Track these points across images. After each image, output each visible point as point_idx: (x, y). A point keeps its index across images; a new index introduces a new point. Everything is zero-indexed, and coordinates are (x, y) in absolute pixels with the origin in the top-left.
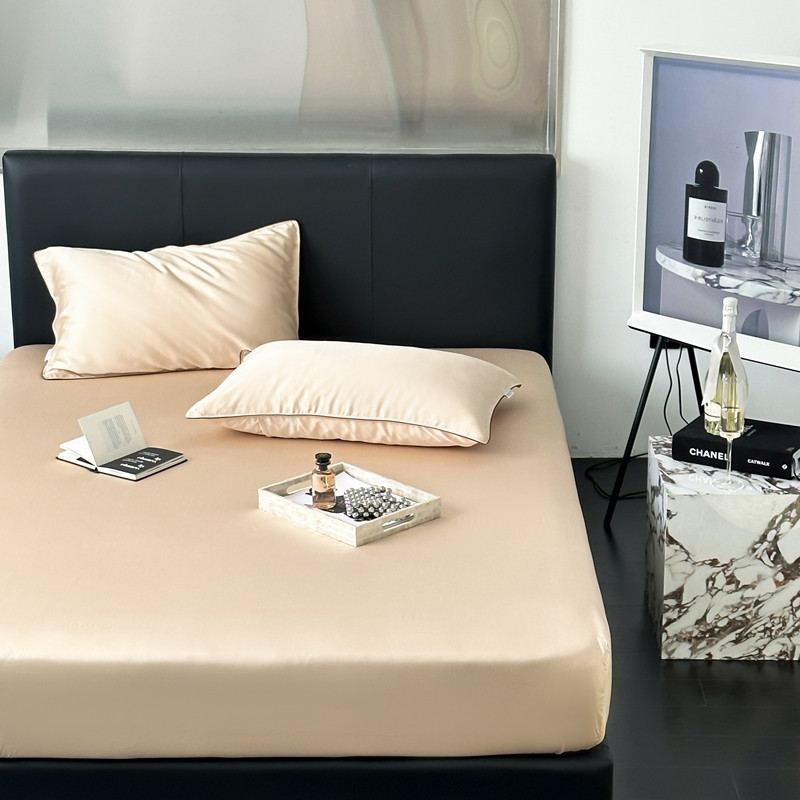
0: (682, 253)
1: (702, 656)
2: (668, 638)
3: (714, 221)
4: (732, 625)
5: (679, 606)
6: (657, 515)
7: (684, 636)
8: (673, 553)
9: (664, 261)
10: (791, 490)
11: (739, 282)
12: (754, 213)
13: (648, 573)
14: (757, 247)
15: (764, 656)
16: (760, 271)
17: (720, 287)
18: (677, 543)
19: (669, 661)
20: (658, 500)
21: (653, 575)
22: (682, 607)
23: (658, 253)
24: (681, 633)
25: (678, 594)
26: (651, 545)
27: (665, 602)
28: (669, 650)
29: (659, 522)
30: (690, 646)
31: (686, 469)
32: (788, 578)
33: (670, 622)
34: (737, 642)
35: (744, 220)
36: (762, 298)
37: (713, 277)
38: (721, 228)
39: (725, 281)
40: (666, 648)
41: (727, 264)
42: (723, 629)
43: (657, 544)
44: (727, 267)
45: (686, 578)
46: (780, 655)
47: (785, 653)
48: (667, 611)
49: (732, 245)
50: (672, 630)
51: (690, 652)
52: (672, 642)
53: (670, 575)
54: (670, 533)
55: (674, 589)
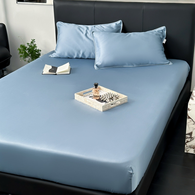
2: (187, 146)
5: (191, 137)
7: (192, 147)
8: (189, 121)
18: (191, 119)
19: (187, 153)
22: (192, 138)
24: (191, 146)
25: (191, 134)
27: (186, 136)
28: (187, 150)
30: (194, 150)
33: (188, 142)
40: (186, 149)
45: (193, 130)
48: (187, 138)
50: (188, 144)
51: (194, 152)
52: (188, 148)
53: (188, 128)
54: (189, 115)
55: (189, 132)
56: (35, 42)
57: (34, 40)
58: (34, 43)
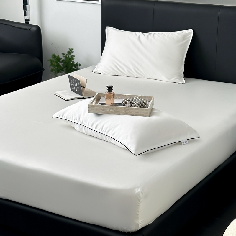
56: (73, 52)
57: (73, 49)
58: (72, 54)
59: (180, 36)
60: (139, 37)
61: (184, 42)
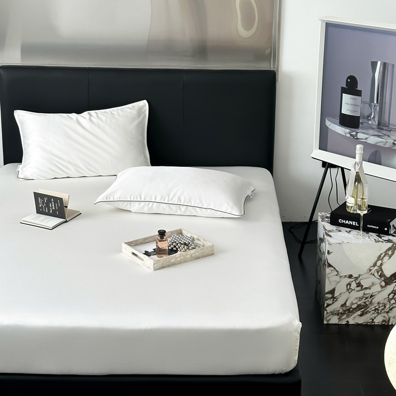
0: (339, 121)
1: (344, 322)
2: (327, 313)
3: (355, 105)
4: (359, 307)
5: (333, 297)
6: (322, 252)
7: (335, 313)
8: (330, 271)
9: (330, 125)
10: (389, 241)
11: (367, 136)
12: (375, 102)
13: (317, 280)
14: (376, 119)
15: (374, 322)
16: (378, 131)
17: (357, 139)
18: (332, 267)
19: (327, 324)
20: (323, 245)
21: (320, 282)
22: (335, 298)
23: (327, 121)
24: (334, 311)
25: (332, 292)
26: (319, 267)
27: (326, 296)
28: (328, 319)
29: (323, 255)
30: (338, 317)
31: (337, 229)
32: (387, 284)
33: (328, 305)
34: (361, 315)
35: (370, 106)
36: (378, 144)
37: (354, 133)
38: (359, 109)
39: (360, 136)
40: (326, 318)
41: (361, 127)
42: (354, 309)
43: (322, 267)
44: (361, 129)
45: (336, 284)
46: (383, 322)
47: (385, 321)
48: (327, 300)
49: (364, 118)
50: (329, 309)
51: (338, 320)
52: (329, 315)
53: (329, 282)
54: (329, 262)
55: (330, 290)
59: (135, 112)
60: (77, 120)
61: (141, 118)
